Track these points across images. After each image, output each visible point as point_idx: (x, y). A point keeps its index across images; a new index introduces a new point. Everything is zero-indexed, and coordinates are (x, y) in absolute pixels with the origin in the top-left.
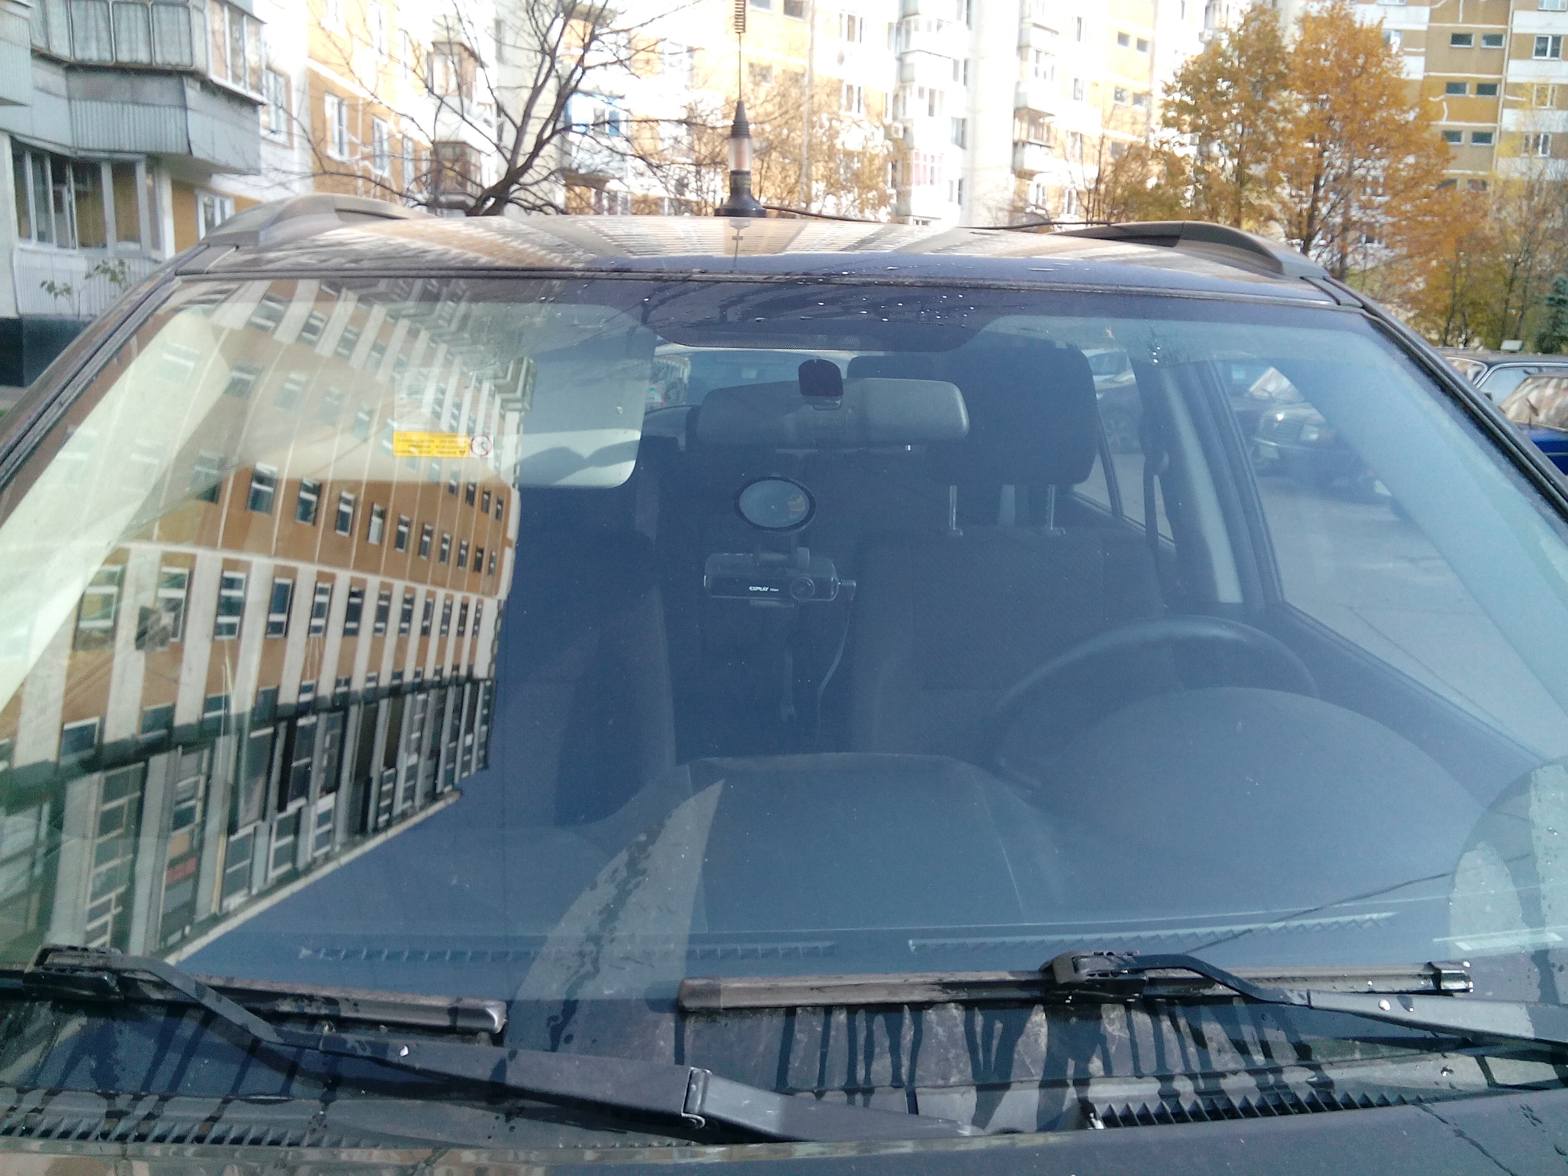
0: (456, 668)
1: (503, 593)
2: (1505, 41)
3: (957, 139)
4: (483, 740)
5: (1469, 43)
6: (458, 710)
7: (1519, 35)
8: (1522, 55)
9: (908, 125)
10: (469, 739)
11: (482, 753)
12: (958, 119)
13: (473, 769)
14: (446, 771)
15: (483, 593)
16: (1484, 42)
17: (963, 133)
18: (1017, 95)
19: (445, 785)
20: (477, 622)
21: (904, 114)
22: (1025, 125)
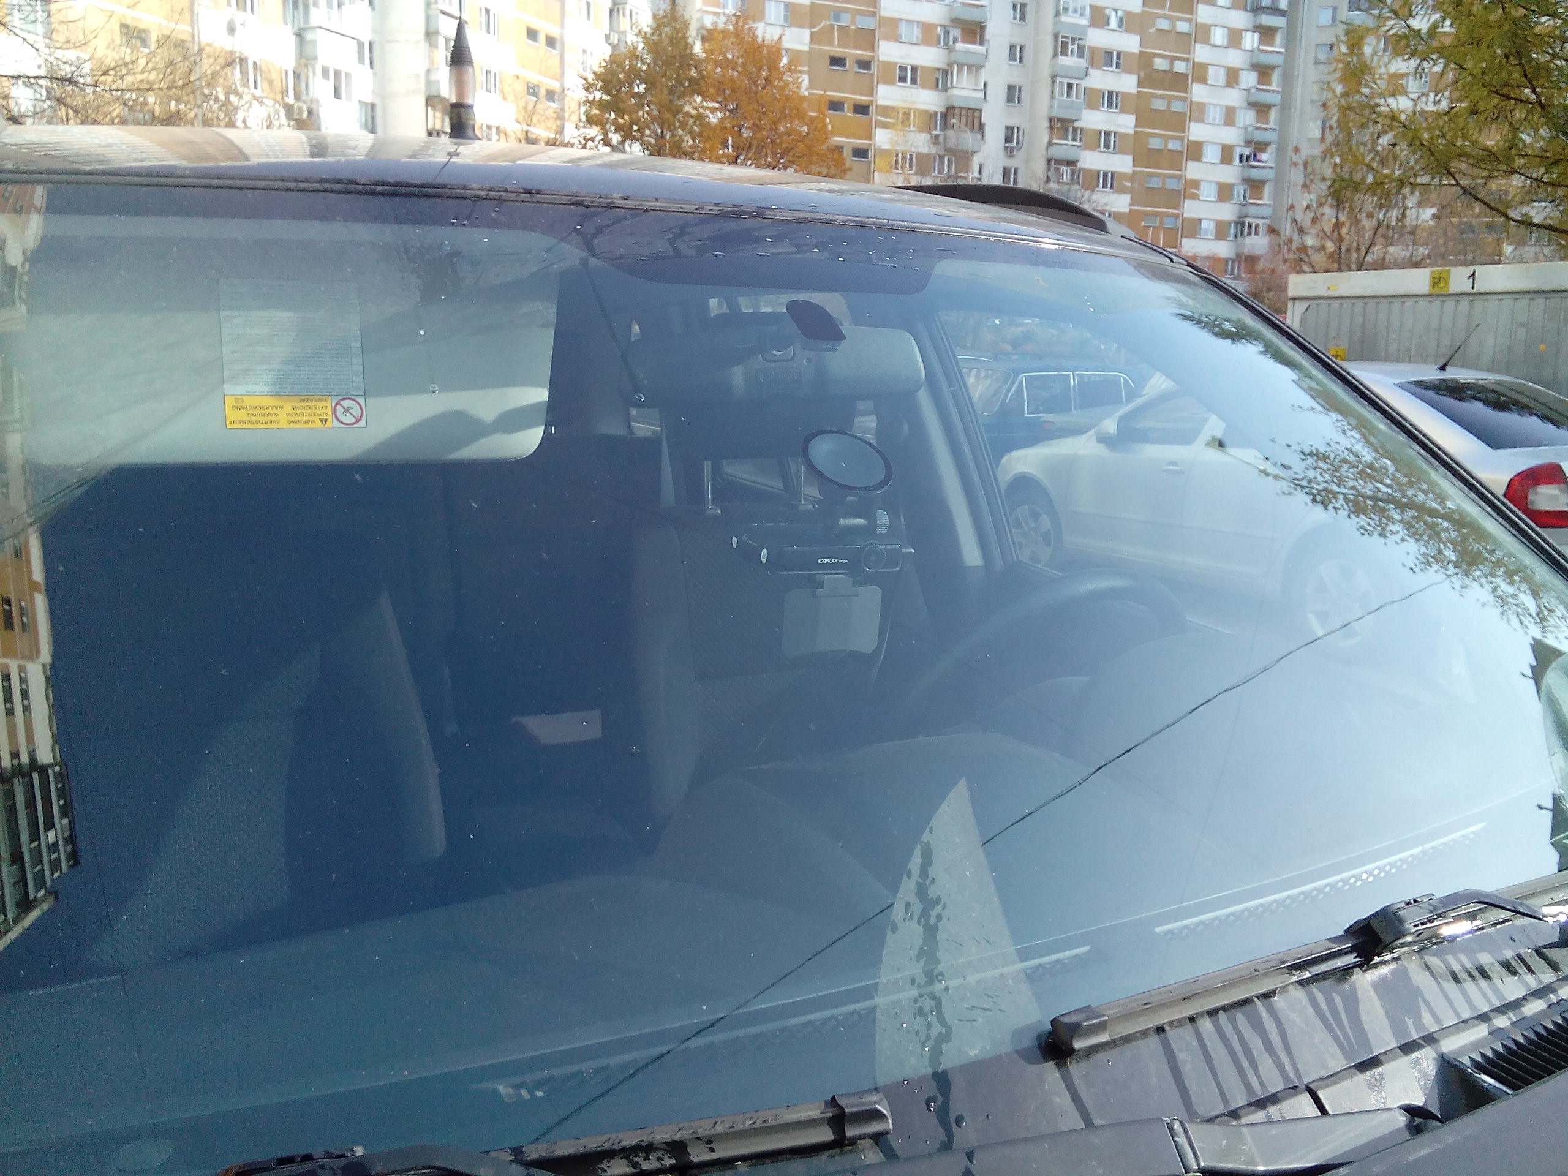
0: (15, 755)
1: (46, 654)
2: (874, 67)
3: (366, 123)
4: (67, 834)
5: (844, 65)
6: (30, 803)
7: (885, 63)
8: (889, 82)
9: (314, 107)
10: (51, 835)
11: (69, 848)
12: (366, 104)
13: (64, 869)
14: (34, 875)
15: (23, 657)
16: (856, 66)
17: (373, 118)
18: (429, 83)
19: (37, 890)
20: (25, 695)
21: (307, 94)
22: (438, 115)
